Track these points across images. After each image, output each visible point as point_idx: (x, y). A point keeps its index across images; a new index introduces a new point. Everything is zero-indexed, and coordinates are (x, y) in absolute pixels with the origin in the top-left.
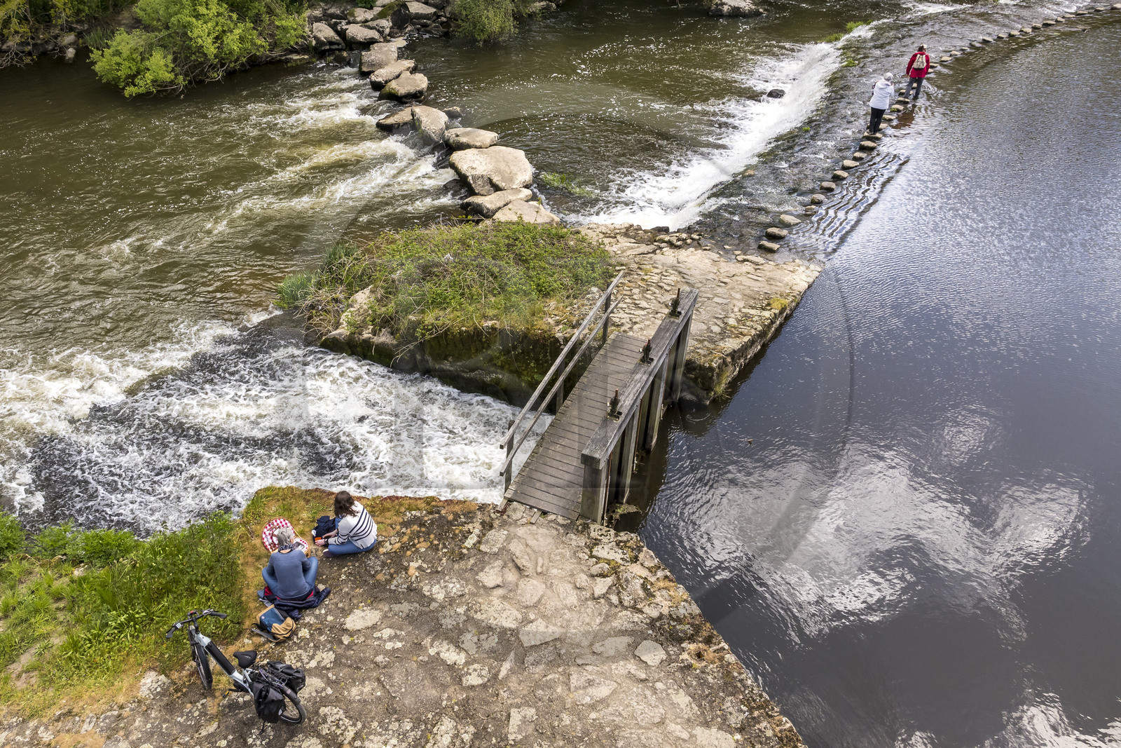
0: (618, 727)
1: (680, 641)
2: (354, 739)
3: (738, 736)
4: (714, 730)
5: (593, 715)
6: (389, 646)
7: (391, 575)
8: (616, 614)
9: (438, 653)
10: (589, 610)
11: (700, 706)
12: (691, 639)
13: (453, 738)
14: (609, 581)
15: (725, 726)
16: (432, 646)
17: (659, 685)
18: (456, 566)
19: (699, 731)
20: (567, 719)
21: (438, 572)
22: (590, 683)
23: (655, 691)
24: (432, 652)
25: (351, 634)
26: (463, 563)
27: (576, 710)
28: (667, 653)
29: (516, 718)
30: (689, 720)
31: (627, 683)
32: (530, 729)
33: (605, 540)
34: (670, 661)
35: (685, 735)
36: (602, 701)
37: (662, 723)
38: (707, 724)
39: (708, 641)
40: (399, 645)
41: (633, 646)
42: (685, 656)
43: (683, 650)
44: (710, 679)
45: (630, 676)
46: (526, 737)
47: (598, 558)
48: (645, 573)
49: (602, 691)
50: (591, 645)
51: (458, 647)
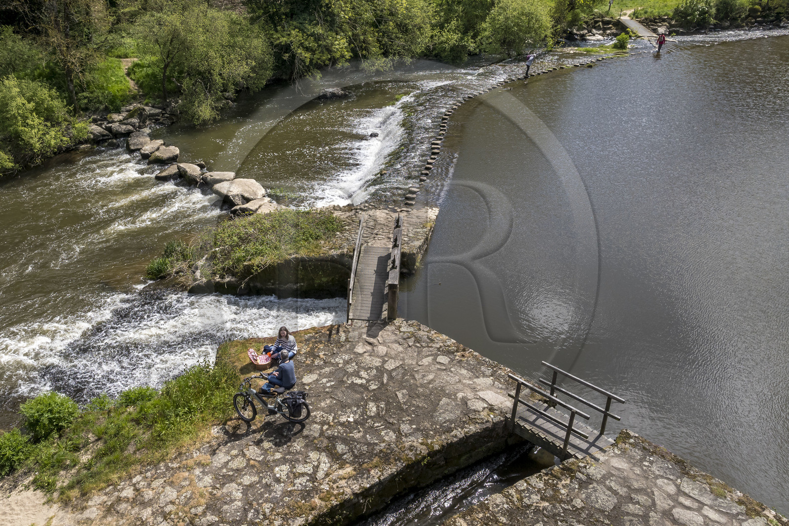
0: (443, 387)
1: (453, 353)
2: (333, 420)
3: (492, 378)
4: (481, 378)
5: (431, 386)
6: (328, 385)
7: (312, 360)
8: (422, 351)
9: (352, 382)
10: (410, 351)
11: (472, 372)
12: (457, 351)
13: (376, 408)
14: (413, 339)
15: (484, 376)
16: (348, 380)
17: (452, 369)
18: (342, 350)
19: (475, 380)
20: (421, 390)
21: (334, 353)
22: (424, 376)
23: (451, 372)
24: (349, 382)
25: (308, 385)
26: (344, 348)
27: (422, 386)
28: (450, 358)
29: (400, 395)
30: (470, 378)
31: (439, 372)
32: (407, 397)
33: (403, 325)
34: (452, 360)
35: (471, 382)
36: (432, 380)
37: (460, 381)
38: (478, 377)
39: (464, 350)
40: (333, 383)
41: (435, 359)
42: (457, 358)
43: (456, 355)
44: (471, 362)
45: (439, 369)
46: (407, 400)
47: (404, 332)
48: (426, 333)
49: (431, 377)
50: (417, 363)
51: (360, 377)
